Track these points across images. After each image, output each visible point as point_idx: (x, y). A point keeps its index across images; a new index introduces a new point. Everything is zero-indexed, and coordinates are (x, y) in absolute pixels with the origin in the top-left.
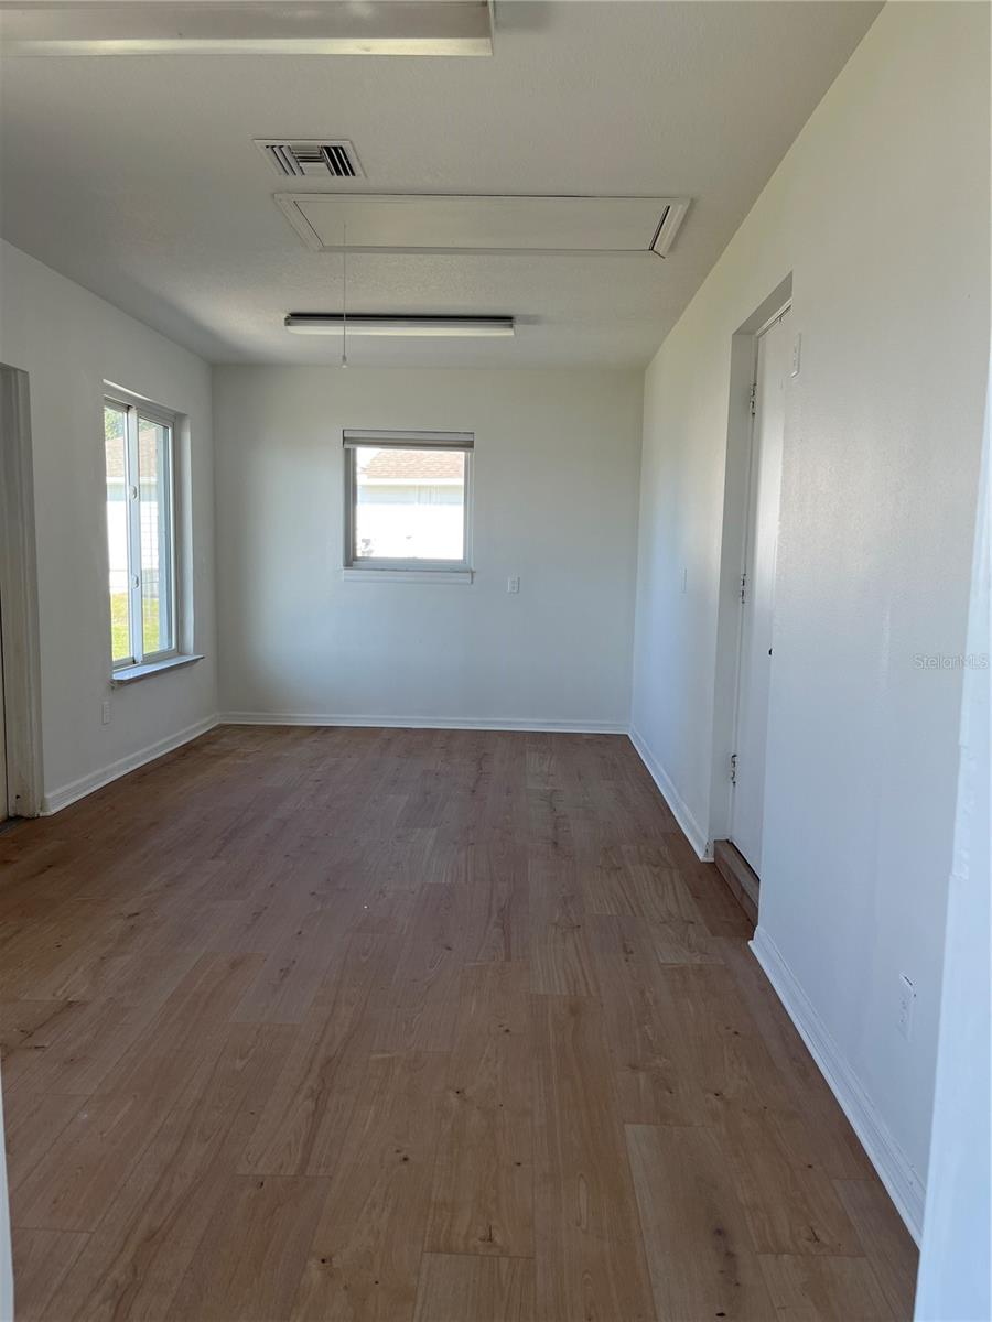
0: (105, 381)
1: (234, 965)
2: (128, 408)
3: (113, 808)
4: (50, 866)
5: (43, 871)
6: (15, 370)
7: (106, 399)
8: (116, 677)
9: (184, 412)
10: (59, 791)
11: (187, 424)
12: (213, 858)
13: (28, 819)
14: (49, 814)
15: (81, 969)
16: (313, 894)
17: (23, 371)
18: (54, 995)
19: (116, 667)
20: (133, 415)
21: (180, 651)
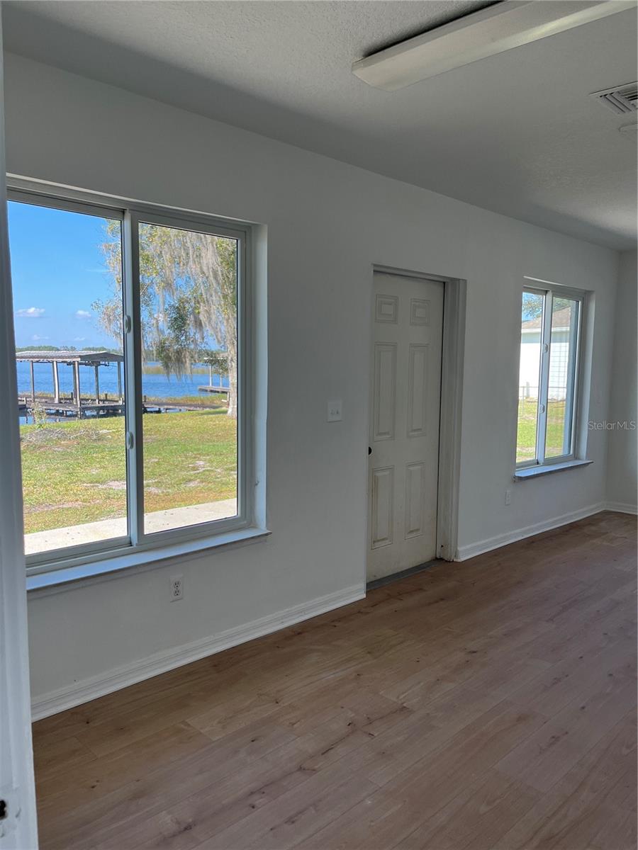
0: (525, 277)
1: (521, 719)
2: (547, 292)
3: (499, 564)
4: (442, 599)
5: (437, 602)
6: (459, 280)
7: (525, 287)
8: (517, 474)
9: (590, 289)
10: (468, 547)
11: (594, 297)
12: (547, 621)
13: (446, 561)
14: (459, 561)
15: (422, 684)
16: (611, 675)
17: (463, 280)
18: (398, 697)
19: (518, 467)
20: (549, 296)
21: (576, 456)
